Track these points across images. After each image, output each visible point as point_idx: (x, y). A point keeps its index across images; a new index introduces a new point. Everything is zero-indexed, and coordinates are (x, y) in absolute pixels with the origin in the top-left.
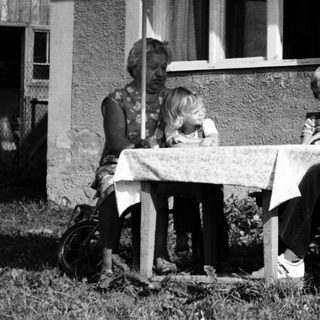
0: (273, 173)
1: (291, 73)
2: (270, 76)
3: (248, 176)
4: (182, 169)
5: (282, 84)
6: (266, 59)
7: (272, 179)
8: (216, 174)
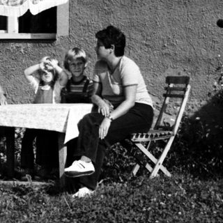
0: (66, 123)
1: (29, 44)
2: (13, 46)
3: (51, 124)
4: (8, 119)
5: (22, 51)
6: (7, 32)
7: (66, 126)
8: (30, 122)
